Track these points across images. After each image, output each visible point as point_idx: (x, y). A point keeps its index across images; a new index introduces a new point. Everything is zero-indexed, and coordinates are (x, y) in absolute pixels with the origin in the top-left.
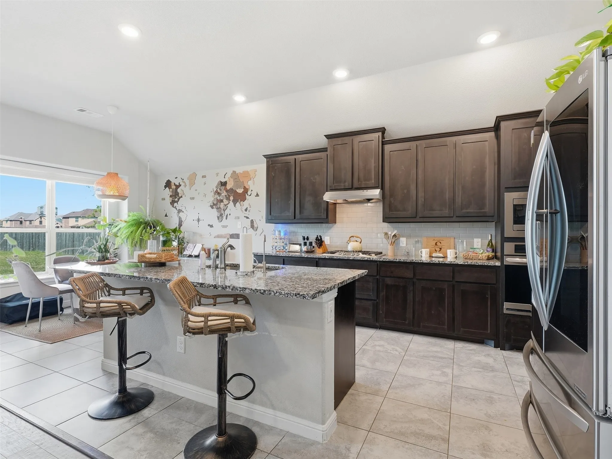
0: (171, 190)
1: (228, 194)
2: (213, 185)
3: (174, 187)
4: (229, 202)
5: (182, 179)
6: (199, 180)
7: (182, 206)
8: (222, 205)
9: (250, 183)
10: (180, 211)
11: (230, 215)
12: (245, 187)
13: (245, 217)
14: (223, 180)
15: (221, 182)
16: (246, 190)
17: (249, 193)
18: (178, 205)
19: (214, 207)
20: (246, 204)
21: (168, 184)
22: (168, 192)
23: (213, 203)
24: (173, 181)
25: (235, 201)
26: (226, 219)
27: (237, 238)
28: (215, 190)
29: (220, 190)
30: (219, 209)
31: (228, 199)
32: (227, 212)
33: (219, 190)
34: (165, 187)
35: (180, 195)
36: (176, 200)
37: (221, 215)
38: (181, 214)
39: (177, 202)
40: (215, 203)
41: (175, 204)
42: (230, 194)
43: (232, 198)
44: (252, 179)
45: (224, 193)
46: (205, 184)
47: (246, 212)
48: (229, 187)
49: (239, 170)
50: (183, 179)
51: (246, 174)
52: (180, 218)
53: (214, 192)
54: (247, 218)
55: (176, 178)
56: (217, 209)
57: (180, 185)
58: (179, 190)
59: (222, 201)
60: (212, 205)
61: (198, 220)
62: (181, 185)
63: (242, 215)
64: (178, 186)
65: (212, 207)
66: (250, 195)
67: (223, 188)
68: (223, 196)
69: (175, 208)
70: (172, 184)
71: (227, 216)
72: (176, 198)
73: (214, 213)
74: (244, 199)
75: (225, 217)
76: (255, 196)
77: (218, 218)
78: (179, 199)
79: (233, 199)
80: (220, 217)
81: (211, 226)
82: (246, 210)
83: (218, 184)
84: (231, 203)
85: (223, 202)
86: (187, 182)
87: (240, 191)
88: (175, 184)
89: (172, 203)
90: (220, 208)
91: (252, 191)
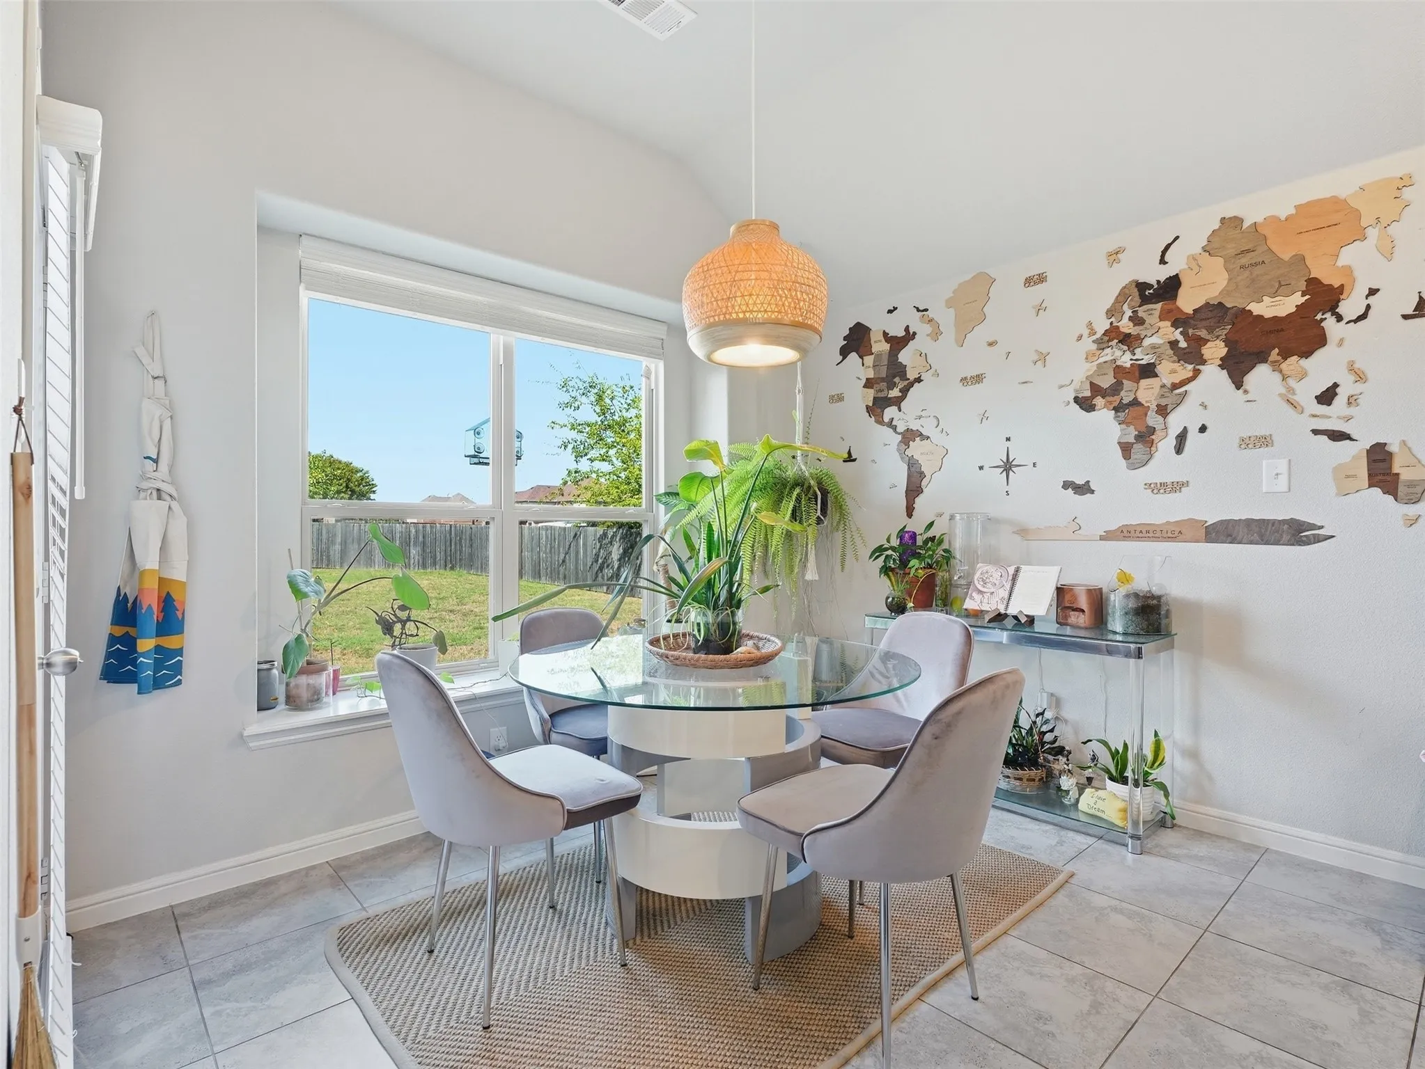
0: (869, 360)
1: (1191, 331)
2: (1091, 304)
3: (880, 347)
4: (1197, 373)
5: (918, 310)
6: (1007, 298)
7: (920, 417)
8: (1147, 392)
10: (909, 436)
11: (1203, 429)
12: (1314, 282)
13: (1316, 432)
14: (1156, 275)
15: (1142, 287)
16: (1325, 298)
17: (1351, 307)
18: (904, 416)
19: (1099, 401)
20: (1322, 367)
21: (857, 339)
22: (857, 369)
23: (1091, 383)
24: (879, 324)
25: (1240, 364)
26: (1179, 449)
27: (1256, 537)
28: (1102, 325)
29: (1138, 321)
30: (1128, 410)
31: (1190, 354)
32: (1176, 422)
33: (1126, 326)
34: (844, 352)
35: (911, 375)
36: (895, 393)
37: (1146, 437)
38: (916, 448)
39: (897, 402)
40: (1106, 382)
41: (890, 412)
42: (1203, 333)
43: (1215, 350)
44: (1373, 233)
45: (1162, 335)
46: (1040, 309)
47: (1323, 409)
48: (1188, 301)
49: (1271, 204)
50: (926, 310)
52: (912, 464)
53: (1094, 338)
54: (1338, 436)
55: (890, 312)
56: (1116, 409)
57: (909, 336)
58: (905, 356)
59: (1148, 371)
60: (1088, 393)
61: (1008, 467)
62: (915, 334)
63: (1296, 426)
64: (898, 343)
65: (1085, 404)
66: (1362, 317)
67: (1157, 313)
68: (1154, 347)
69: (891, 425)
70: (876, 336)
71: (1182, 438)
72: (892, 386)
74: (1311, 343)
75: (1166, 445)
76: (1405, 317)
77: (1126, 449)
78: (905, 391)
79: (1223, 351)
80: (1139, 446)
81: (1083, 489)
82: (1327, 397)
83: (1122, 296)
84: (1213, 376)
85: (1156, 376)
86: (945, 317)
87: (1283, 305)
88: (885, 334)
89: (877, 408)
90: (1135, 403)
91: (1373, 292)
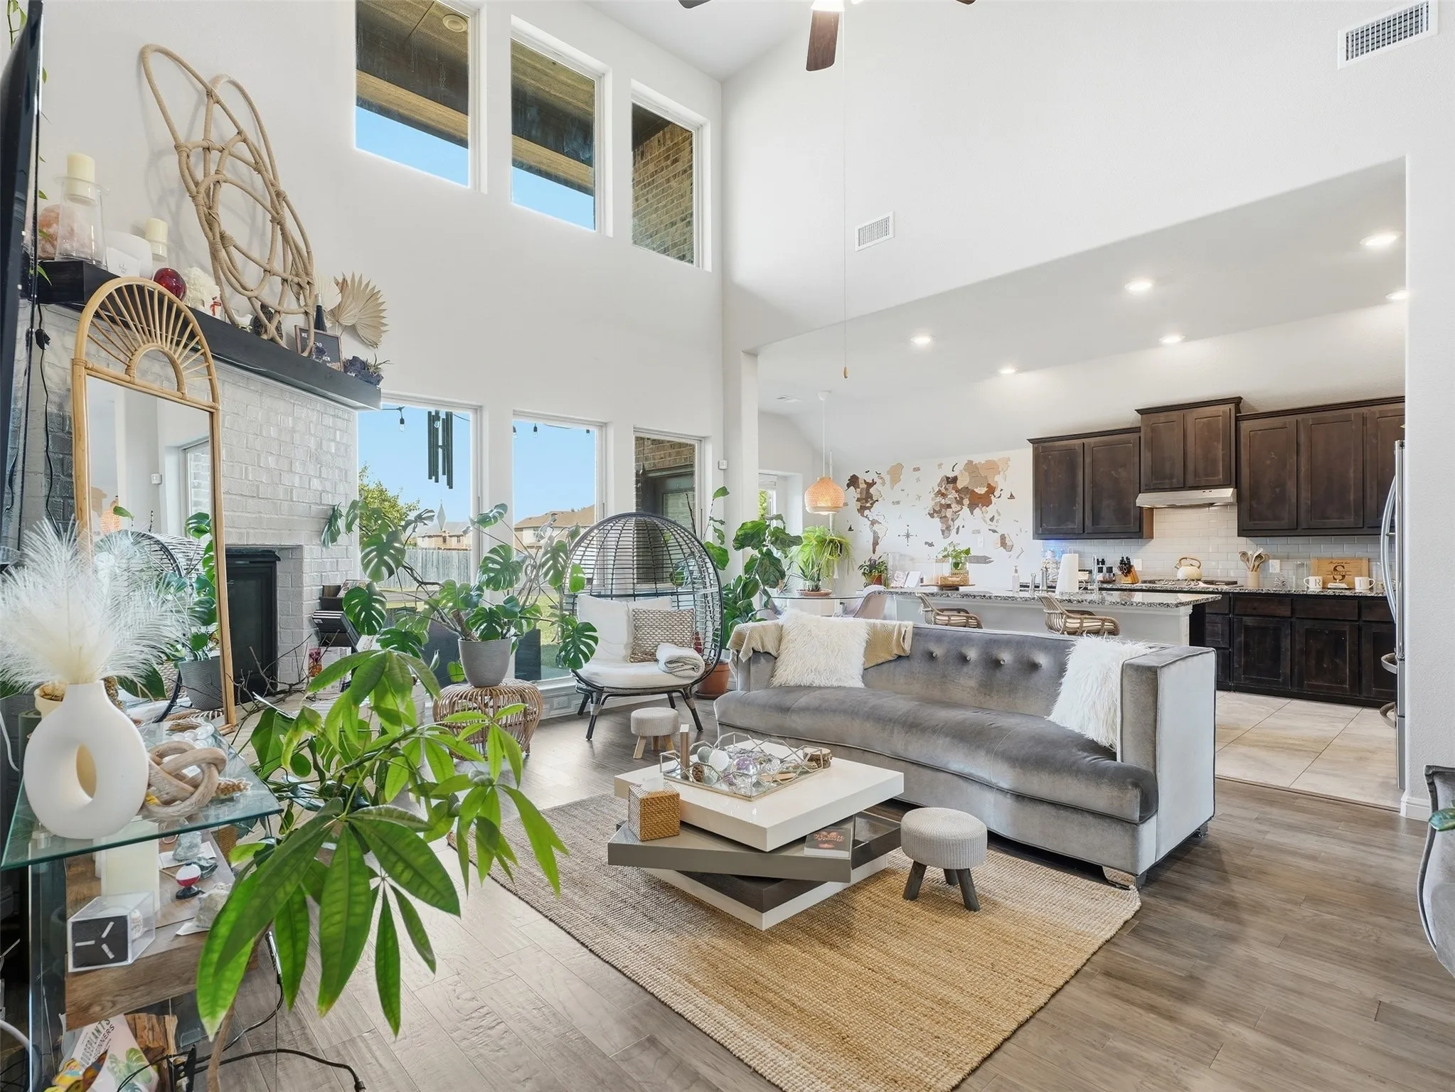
0: (858, 490)
1: (960, 495)
2: (933, 481)
3: (863, 486)
4: (962, 508)
5: (877, 473)
6: (906, 474)
7: (878, 515)
8: (949, 513)
9: (997, 478)
10: (874, 522)
11: (963, 526)
12: (989, 484)
13: (990, 530)
14: (951, 475)
15: (948, 478)
16: (991, 490)
17: (997, 493)
18: (872, 514)
19: (935, 515)
20: (991, 510)
21: (853, 481)
22: (854, 493)
23: (933, 509)
24: (862, 476)
25: (972, 507)
26: (957, 533)
28: (936, 489)
29: (946, 489)
30: (943, 519)
31: (960, 502)
32: (957, 523)
33: (943, 491)
34: (849, 486)
35: (874, 499)
36: (868, 505)
37: (948, 528)
38: (876, 527)
39: (869, 508)
40: (937, 509)
41: (866, 512)
42: (963, 496)
43: (966, 502)
44: (1002, 473)
45: (953, 495)
46: (918, 480)
47: (991, 523)
48: (960, 485)
49: (979, 459)
50: (880, 474)
51: (993, 467)
52: (875, 533)
53: (934, 493)
54: (994, 531)
55: (866, 472)
56: (940, 518)
57: (874, 483)
58: (872, 491)
59: (949, 506)
60: (932, 512)
61: (908, 536)
62: (876, 482)
63: (985, 528)
64: (869, 485)
65: (931, 515)
66: (999, 497)
67: (951, 488)
68: (950, 498)
69: (867, 517)
70: (861, 481)
71: (958, 529)
72: (867, 502)
73: (936, 522)
74: (988, 503)
75: (954, 531)
76: (1010, 498)
77: (943, 531)
78: (872, 504)
79: (968, 503)
80: (946, 531)
81: (931, 545)
82: (992, 519)
83: (942, 480)
84: (966, 510)
85: (951, 508)
86: (887, 478)
87: (981, 490)
88: (865, 481)
89: (861, 510)
90: (945, 517)
91: (1001, 490)
